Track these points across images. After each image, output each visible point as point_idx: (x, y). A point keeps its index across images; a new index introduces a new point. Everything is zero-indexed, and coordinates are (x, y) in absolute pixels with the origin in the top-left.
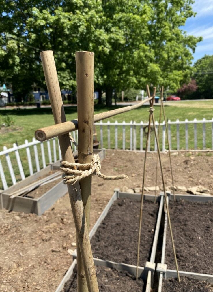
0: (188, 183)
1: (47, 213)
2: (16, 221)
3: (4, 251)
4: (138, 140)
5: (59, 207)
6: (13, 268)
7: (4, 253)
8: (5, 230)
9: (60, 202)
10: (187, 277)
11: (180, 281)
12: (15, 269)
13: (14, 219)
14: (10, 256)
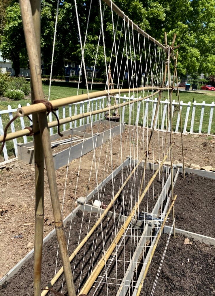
0: (203, 163)
1: (61, 169)
2: (31, 172)
3: (18, 193)
4: (160, 119)
5: (73, 166)
6: (23, 207)
7: (17, 195)
8: (21, 177)
9: (75, 163)
10: (183, 234)
11: (175, 237)
12: (25, 207)
13: (30, 170)
14: (23, 198)
